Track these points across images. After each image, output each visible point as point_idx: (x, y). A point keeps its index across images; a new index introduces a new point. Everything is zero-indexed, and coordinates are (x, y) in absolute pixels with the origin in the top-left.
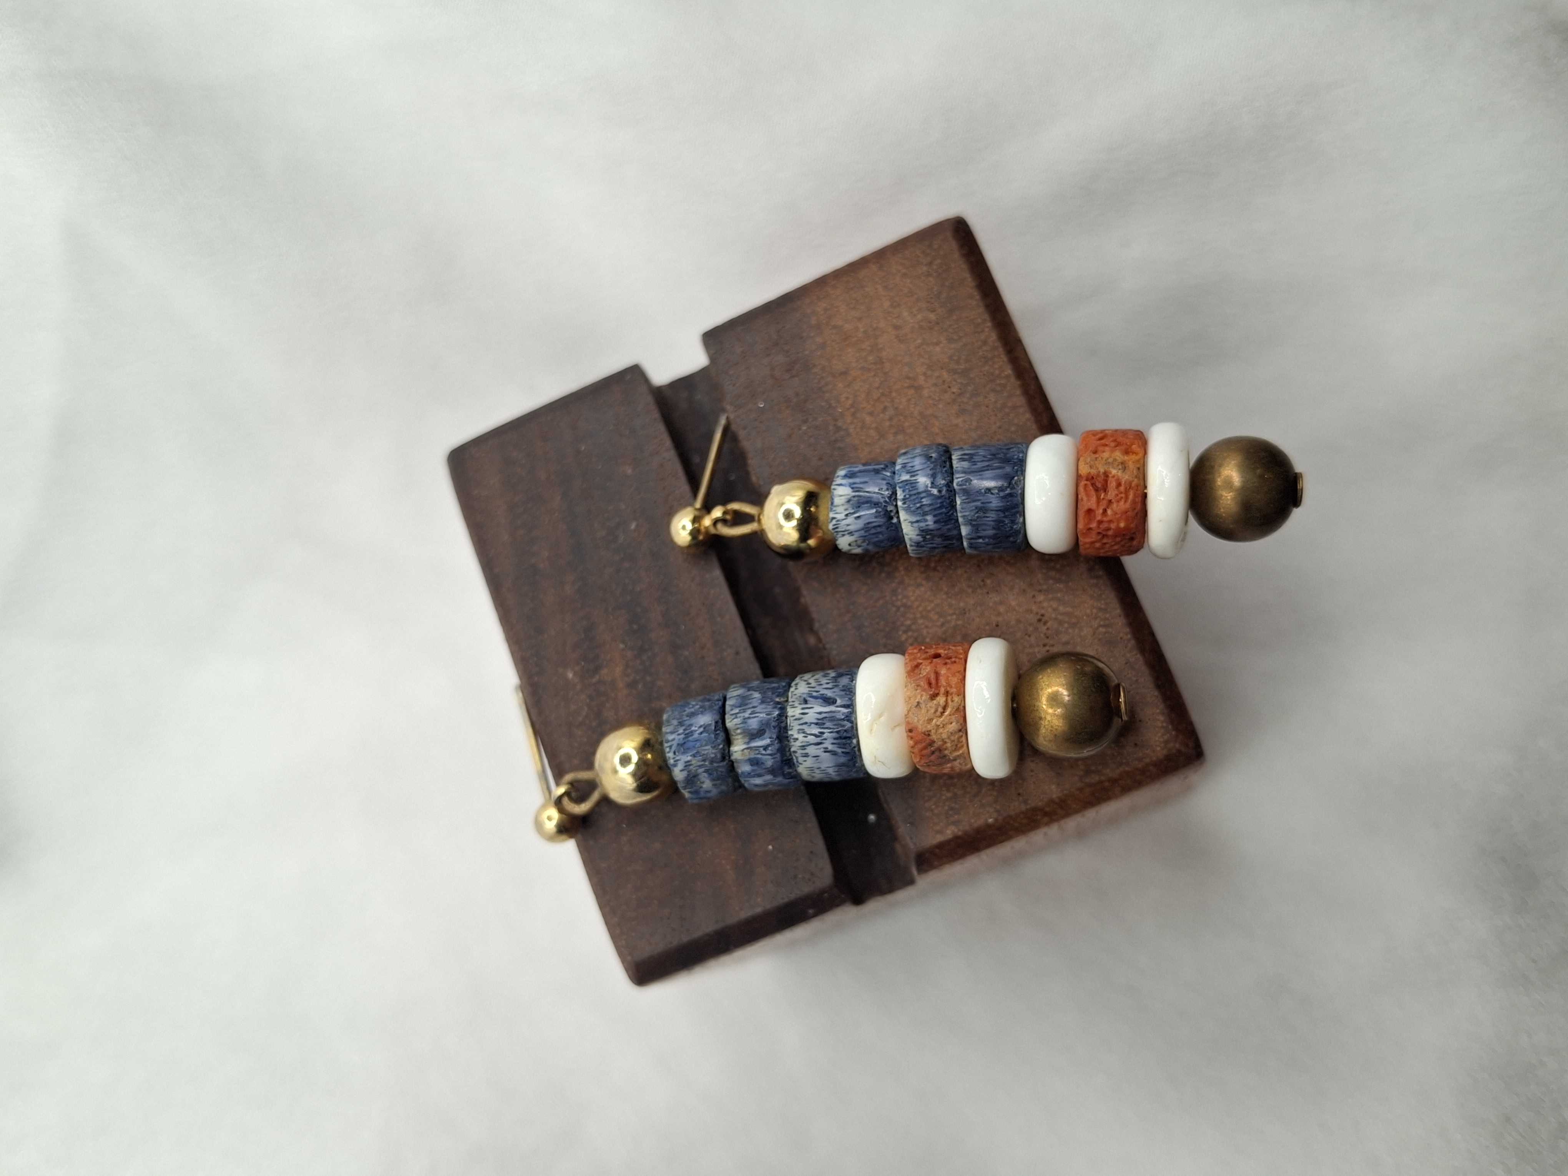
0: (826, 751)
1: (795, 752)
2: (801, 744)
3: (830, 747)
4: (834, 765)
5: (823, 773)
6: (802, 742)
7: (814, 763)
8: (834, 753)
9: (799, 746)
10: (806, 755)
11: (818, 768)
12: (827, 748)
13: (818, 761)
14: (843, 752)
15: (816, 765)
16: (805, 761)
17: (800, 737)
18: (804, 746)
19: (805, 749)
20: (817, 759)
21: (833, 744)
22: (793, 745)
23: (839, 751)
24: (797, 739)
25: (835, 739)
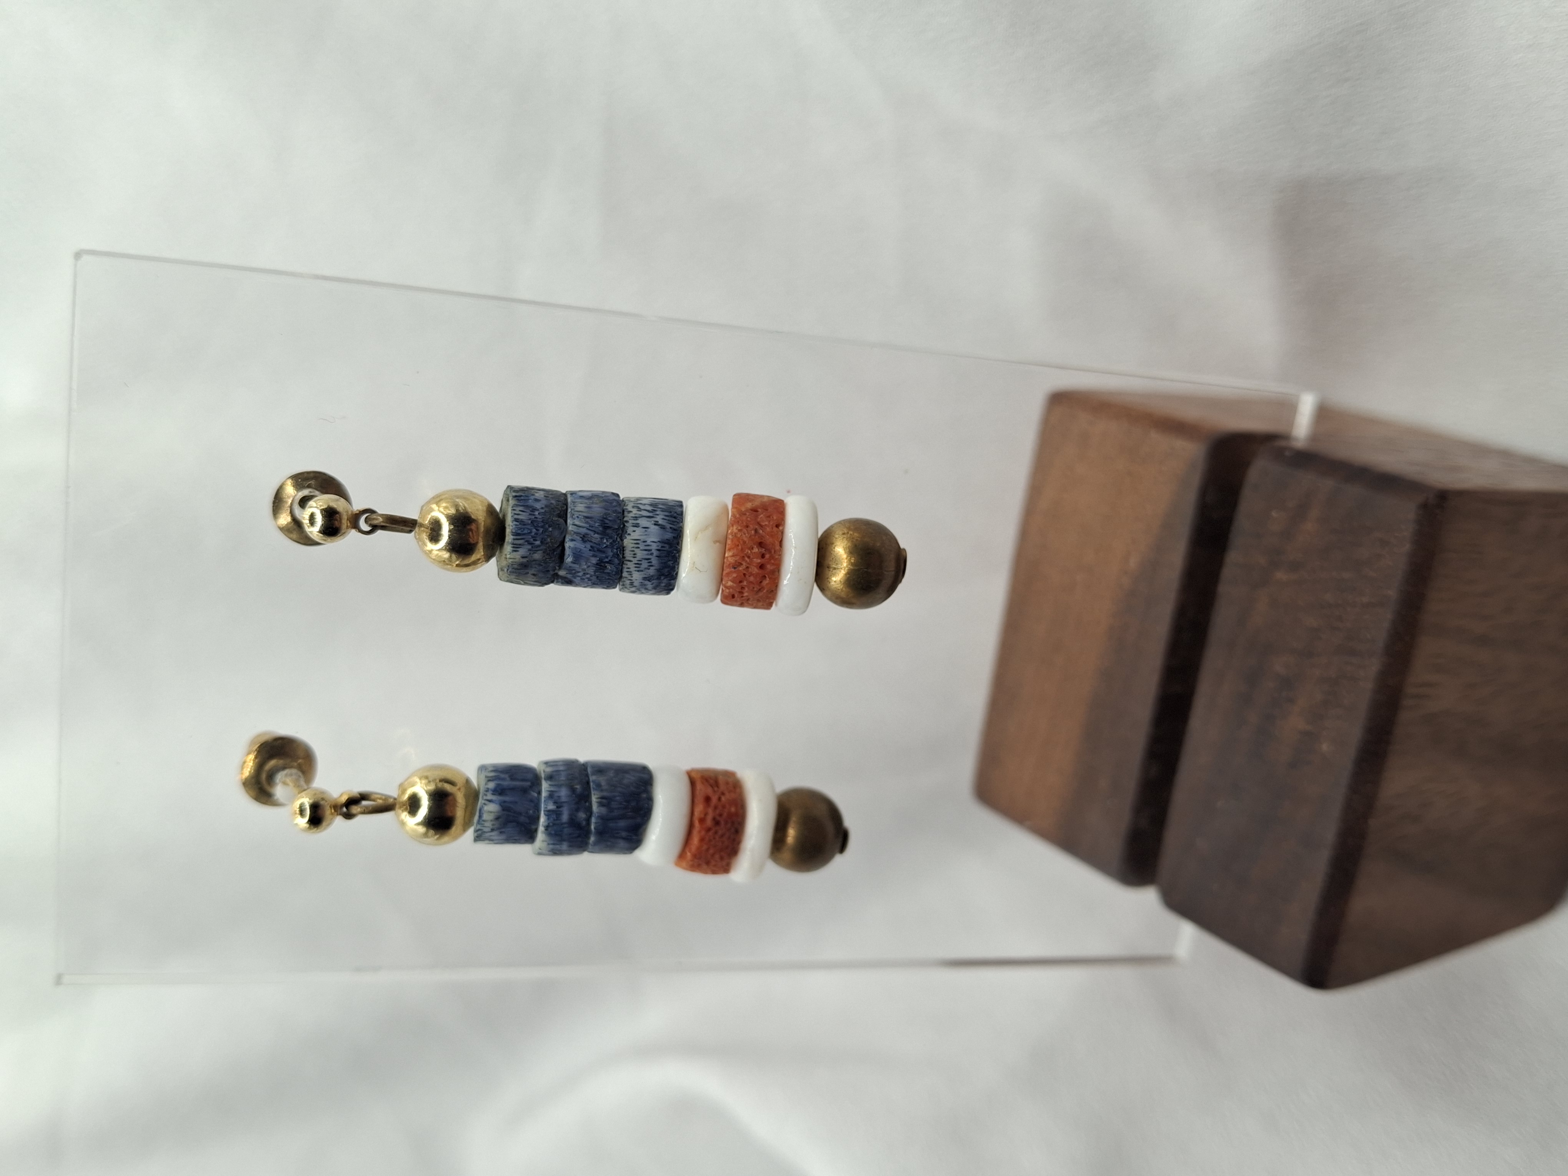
0: (656, 524)
1: (627, 522)
2: (634, 516)
3: (660, 522)
4: (660, 540)
5: (646, 550)
6: (635, 514)
7: (641, 535)
8: (662, 527)
9: (632, 517)
10: (637, 526)
11: (644, 542)
12: (658, 522)
13: (646, 533)
14: (671, 528)
15: (642, 538)
16: (634, 531)
17: (635, 511)
18: (636, 517)
19: (637, 520)
20: (646, 531)
21: (663, 519)
22: (626, 516)
23: (668, 526)
24: (631, 512)
25: (666, 516)
